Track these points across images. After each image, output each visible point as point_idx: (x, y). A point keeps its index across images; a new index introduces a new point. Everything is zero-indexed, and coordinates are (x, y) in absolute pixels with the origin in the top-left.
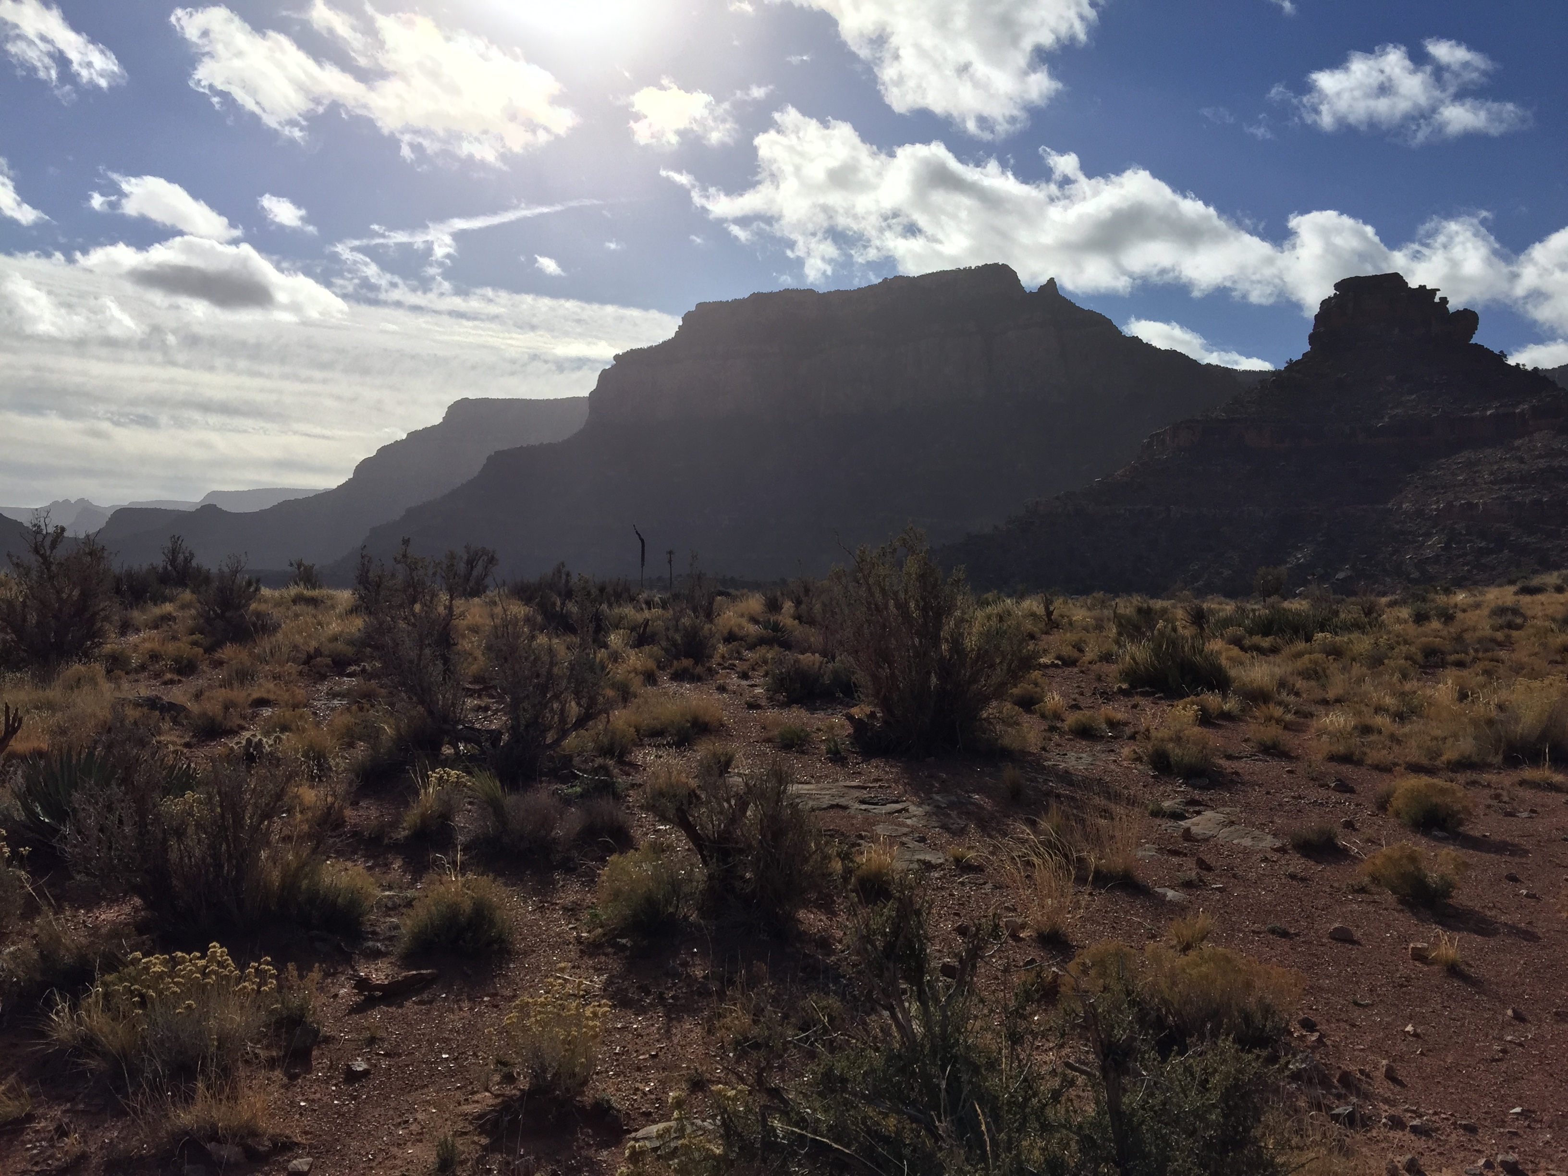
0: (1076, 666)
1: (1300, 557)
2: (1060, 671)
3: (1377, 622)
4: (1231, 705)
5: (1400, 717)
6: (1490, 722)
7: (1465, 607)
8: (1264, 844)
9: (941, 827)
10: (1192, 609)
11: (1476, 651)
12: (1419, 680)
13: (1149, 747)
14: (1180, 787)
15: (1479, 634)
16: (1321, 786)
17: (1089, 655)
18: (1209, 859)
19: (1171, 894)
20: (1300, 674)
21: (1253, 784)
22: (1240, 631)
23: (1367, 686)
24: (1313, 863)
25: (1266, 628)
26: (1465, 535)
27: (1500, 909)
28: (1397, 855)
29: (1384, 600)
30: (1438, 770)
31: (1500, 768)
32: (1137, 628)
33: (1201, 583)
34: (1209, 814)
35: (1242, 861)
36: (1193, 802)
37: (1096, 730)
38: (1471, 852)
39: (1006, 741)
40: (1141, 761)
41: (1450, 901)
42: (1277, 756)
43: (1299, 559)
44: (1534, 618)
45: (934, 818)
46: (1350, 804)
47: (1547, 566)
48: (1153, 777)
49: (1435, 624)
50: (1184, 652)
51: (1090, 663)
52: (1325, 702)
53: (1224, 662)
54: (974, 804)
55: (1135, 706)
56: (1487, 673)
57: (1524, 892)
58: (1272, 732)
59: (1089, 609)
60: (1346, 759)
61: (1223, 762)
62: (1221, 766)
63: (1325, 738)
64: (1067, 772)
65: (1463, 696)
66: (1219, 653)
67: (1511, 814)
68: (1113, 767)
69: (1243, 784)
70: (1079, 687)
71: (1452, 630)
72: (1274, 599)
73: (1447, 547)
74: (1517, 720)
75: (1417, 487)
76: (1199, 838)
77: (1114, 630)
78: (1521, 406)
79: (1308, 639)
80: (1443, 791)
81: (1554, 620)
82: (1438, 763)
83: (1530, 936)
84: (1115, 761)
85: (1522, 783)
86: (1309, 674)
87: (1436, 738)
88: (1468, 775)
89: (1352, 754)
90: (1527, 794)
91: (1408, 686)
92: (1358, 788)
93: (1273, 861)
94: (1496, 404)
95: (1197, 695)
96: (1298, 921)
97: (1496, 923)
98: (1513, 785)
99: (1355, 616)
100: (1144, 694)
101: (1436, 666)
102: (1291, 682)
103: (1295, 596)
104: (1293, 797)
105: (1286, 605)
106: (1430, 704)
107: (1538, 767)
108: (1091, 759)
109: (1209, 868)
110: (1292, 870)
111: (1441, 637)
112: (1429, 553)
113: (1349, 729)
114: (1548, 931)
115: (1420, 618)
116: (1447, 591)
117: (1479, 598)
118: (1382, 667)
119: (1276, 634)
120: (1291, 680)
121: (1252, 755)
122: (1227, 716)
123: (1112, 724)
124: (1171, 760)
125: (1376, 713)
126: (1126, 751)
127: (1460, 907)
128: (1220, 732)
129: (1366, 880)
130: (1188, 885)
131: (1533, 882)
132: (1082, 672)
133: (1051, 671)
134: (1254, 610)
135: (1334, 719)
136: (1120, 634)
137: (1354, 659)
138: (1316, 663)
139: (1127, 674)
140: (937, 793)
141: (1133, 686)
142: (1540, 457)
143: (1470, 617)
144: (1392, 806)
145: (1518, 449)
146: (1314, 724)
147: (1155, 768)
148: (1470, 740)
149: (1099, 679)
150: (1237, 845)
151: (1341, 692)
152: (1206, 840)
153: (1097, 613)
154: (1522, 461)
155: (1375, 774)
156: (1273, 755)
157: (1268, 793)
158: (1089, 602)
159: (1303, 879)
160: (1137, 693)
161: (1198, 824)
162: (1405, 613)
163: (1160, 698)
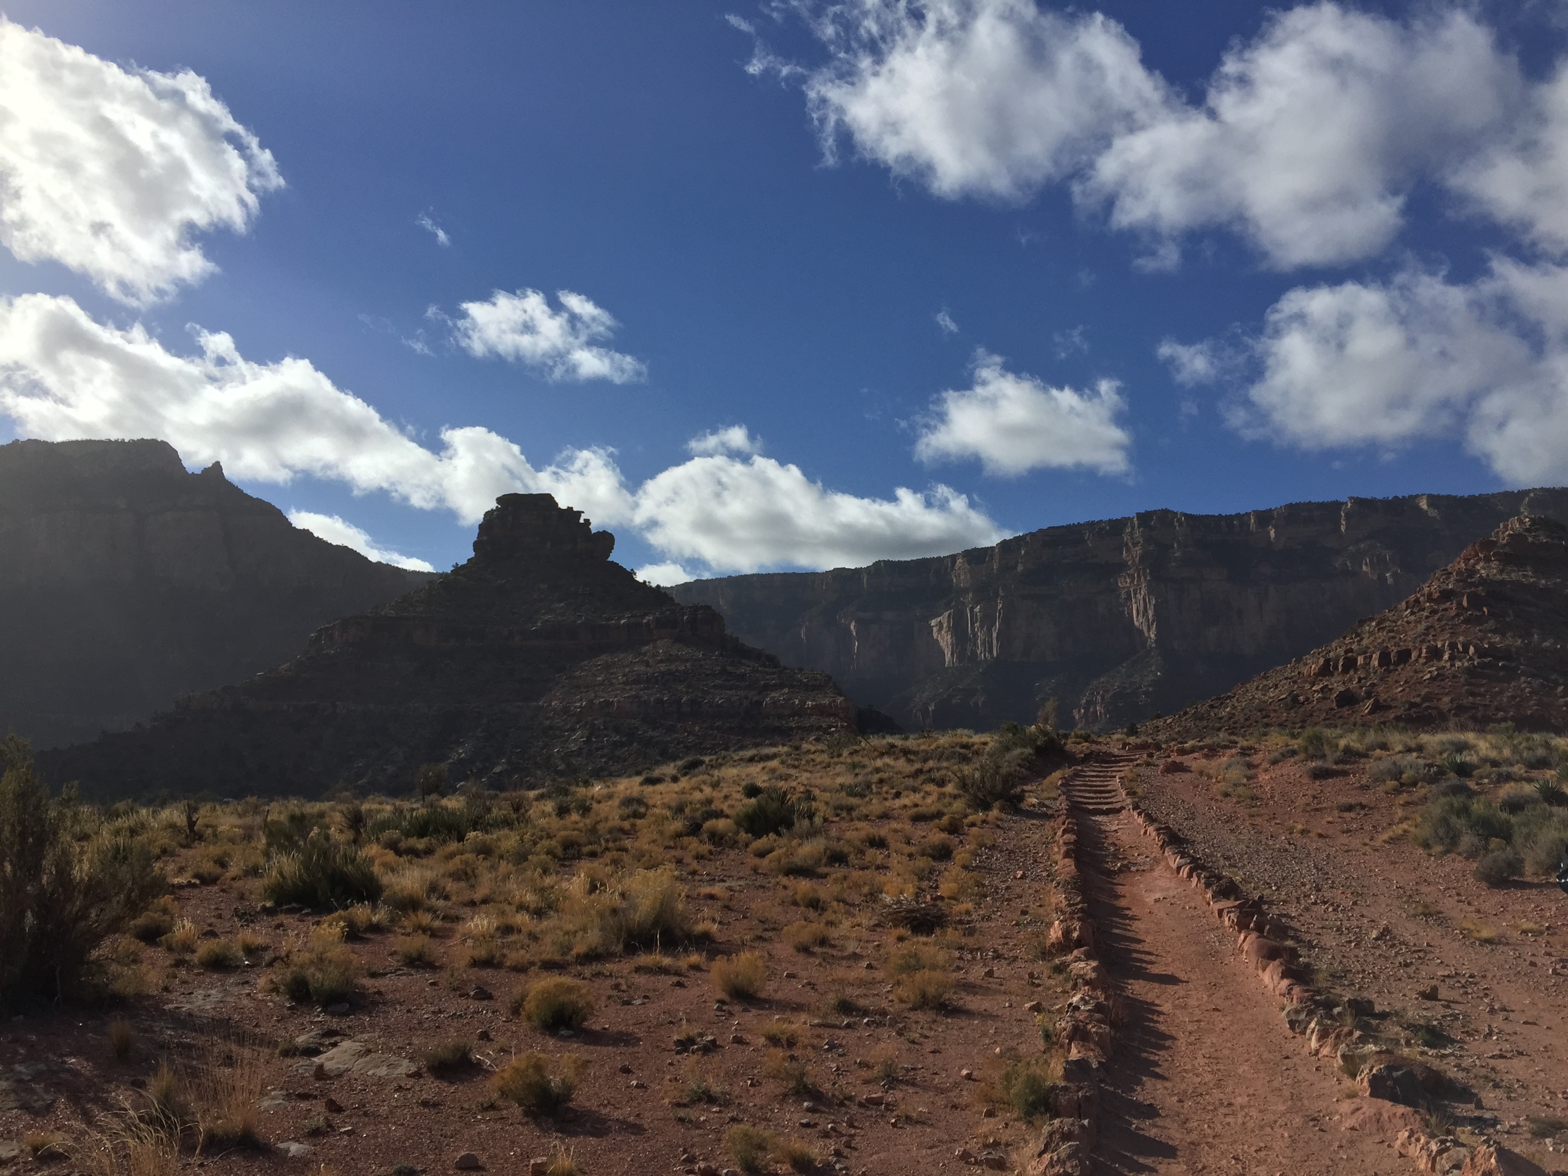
0: (216, 884)
1: (461, 752)
2: (196, 891)
3: (524, 817)
4: (380, 916)
5: (539, 913)
6: (614, 911)
7: (600, 798)
8: (399, 1071)
9: (20, 1108)
10: (349, 813)
11: (607, 841)
12: (557, 873)
13: (288, 974)
14: (319, 1016)
15: (610, 824)
16: (461, 996)
17: (234, 870)
18: (339, 1098)
19: (294, 1148)
20: (450, 875)
21: (393, 1003)
22: (396, 834)
23: (511, 885)
24: (446, 1085)
25: (422, 829)
26: (604, 729)
27: (613, 1105)
28: (523, 1065)
29: (532, 794)
30: (569, 964)
31: (621, 956)
32: (289, 838)
33: (365, 780)
34: (346, 1044)
35: (375, 1094)
36: (331, 1033)
37: (231, 959)
38: (592, 1047)
39: (117, 986)
40: (278, 992)
41: (571, 1105)
42: (423, 968)
43: (461, 754)
44: (654, 806)
45: (13, 1096)
46: (487, 1013)
47: (667, 757)
48: (289, 1009)
49: (575, 817)
50: (335, 862)
51: (233, 879)
52: (472, 904)
53: (376, 869)
54: (69, 1071)
55: (278, 926)
56: (615, 862)
57: (634, 1083)
58: (419, 942)
59: (239, 816)
60: (488, 963)
61: (367, 982)
62: (364, 987)
63: (470, 942)
64: (190, 1015)
65: (593, 888)
66: (372, 860)
67: (628, 1003)
68: (245, 1002)
69: (384, 1004)
70: (217, 909)
71: (588, 821)
72: (433, 797)
73: (588, 741)
74: (634, 907)
75: (564, 686)
76: (332, 1075)
77: (264, 841)
78: (647, 618)
79: (461, 839)
80: (570, 990)
81: (670, 808)
82: (568, 957)
83: (637, 1129)
84: (249, 994)
85: (638, 970)
86: (456, 876)
87: (567, 933)
88: (594, 967)
89: (493, 957)
90: (641, 980)
91: (548, 881)
92: (494, 993)
93: (408, 1089)
94: (628, 615)
95: (346, 908)
96: (426, 1155)
97: (610, 1120)
98: (630, 973)
99: (505, 812)
100: (290, 911)
101: (574, 858)
102: (442, 885)
103: (455, 790)
104: (434, 1013)
105: (445, 802)
106: (565, 898)
107: (651, 954)
108: (220, 996)
109: (339, 1110)
110: (425, 1096)
111: (578, 830)
112: (573, 747)
113: (492, 930)
114: (652, 1122)
115: (562, 811)
116: (587, 784)
117: (612, 789)
118: (526, 864)
119: (431, 836)
120: (442, 883)
121: (397, 970)
122: (376, 928)
123: (250, 950)
124: (311, 987)
125: (517, 912)
126: (262, 982)
127: (579, 1109)
128: (367, 947)
129: (495, 1095)
130: (315, 1133)
131: (643, 1070)
132: (223, 891)
133: (185, 893)
134: (413, 810)
135: (479, 922)
136: (269, 845)
137: (501, 857)
138: (467, 863)
139: (273, 891)
140: (21, 1063)
141: (278, 903)
142: (661, 661)
143: (603, 809)
144: (524, 1010)
145: (645, 654)
146: (461, 928)
147: (293, 998)
148: (596, 931)
149: (242, 897)
150: (371, 1076)
151: (487, 892)
152: (340, 1075)
153: (248, 820)
154: (648, 665)
155: (513, 975)
156: (417, 967)
157: (409, 1011)
158: (240, 809)
159: (435, 1105)
160: (282, 912)
161: (332, 1059)
162: (549, 806)
163: (307, 914)
